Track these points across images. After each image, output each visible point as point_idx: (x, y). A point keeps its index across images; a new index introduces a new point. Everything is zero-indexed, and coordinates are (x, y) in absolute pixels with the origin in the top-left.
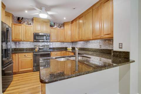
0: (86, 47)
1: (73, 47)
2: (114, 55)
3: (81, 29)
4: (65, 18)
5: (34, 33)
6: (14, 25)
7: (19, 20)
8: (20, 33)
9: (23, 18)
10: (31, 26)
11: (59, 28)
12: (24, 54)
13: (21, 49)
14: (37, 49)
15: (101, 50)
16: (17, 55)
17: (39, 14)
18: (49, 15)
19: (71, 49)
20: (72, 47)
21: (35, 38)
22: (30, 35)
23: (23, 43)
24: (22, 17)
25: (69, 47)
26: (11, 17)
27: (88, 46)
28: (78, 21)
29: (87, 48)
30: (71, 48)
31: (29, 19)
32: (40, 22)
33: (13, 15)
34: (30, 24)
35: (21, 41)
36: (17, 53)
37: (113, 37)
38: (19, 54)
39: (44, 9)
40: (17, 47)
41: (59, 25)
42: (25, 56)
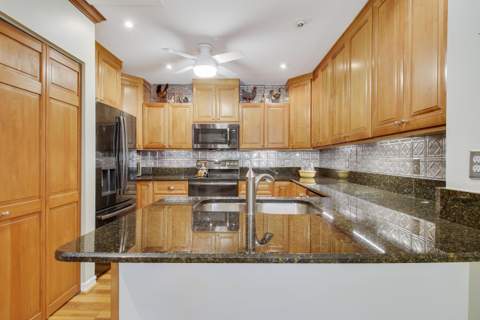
0: (364, 170)
1: (323, 166)
2: (444, 208)
3: (337, 97)
4: (283, 66)
5: (194, 125)
6: (147, 108)
7: (161, 92)
8: (160, 128)
9: (167, 86)
10: (189, 104)
11: (273, 101)
12: (166, 185)
13: (166, 169)
14: (202, 172)
15: (420, 182)
16: (150, 184)
17: (192, 70)
18: (222, 65)
19: (313, 175)
20: (316, 168)
21: (196, 140)
22: (184, 129)
23: (171, 155)
24: (165, 83)
25: (305, 168)
26: (141, 89)
27: (369, 166)
28: (329, 70)
29: (365, 174)
30: (312, 173)
31: (184, 86)
32: (210, 90)
33: (147, 80)
34: (186, 100)
35: (164, 148)
36: (150, 180)
37: (445, 125)
38: (156, 183)
39: (205, 50)
40: (158, 165)
41: (271, 92)
42: (169, 189)
